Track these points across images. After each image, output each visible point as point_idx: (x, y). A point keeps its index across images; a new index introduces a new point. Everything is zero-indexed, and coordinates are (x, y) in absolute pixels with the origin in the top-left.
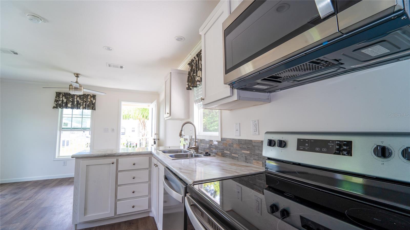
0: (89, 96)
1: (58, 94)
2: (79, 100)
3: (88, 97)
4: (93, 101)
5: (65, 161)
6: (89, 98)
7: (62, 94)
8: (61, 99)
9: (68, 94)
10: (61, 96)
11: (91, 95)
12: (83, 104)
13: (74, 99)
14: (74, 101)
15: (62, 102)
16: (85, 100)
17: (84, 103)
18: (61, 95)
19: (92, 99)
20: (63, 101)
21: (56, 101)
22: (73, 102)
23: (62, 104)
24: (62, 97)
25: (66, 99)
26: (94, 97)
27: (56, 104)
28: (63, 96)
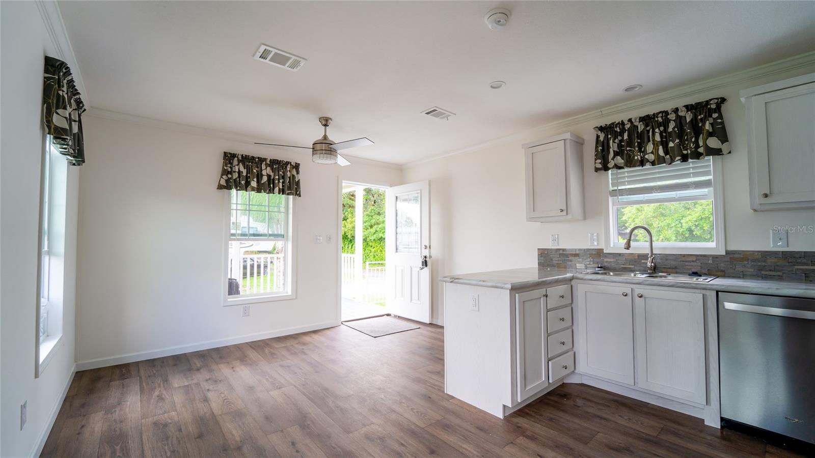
0: (289, 166)
1: (229, 157)
2: (271, 174)
3: (286, 167)
4: (296, 176)
5: (246, 305)
6: (288, 169)
7: (238, 157)
8: (237, 169)
9: (248, 159)
10: (235, 162)
11: (292, 164)
12: (279, 182)
13: (261, 170)
14: (262, 175)
15: (239, 177)
16: (281, 173)
17: (281, 181)
18: (236, 159)
19: (294, 172)
20: (241, 174)
21: (225, 172)
22: (259, 176)
23: (239, 180)
24: (238, 165)
25: (246, 170)
26: (297, 167)
27: (226, 180)
28: (239, 161)
